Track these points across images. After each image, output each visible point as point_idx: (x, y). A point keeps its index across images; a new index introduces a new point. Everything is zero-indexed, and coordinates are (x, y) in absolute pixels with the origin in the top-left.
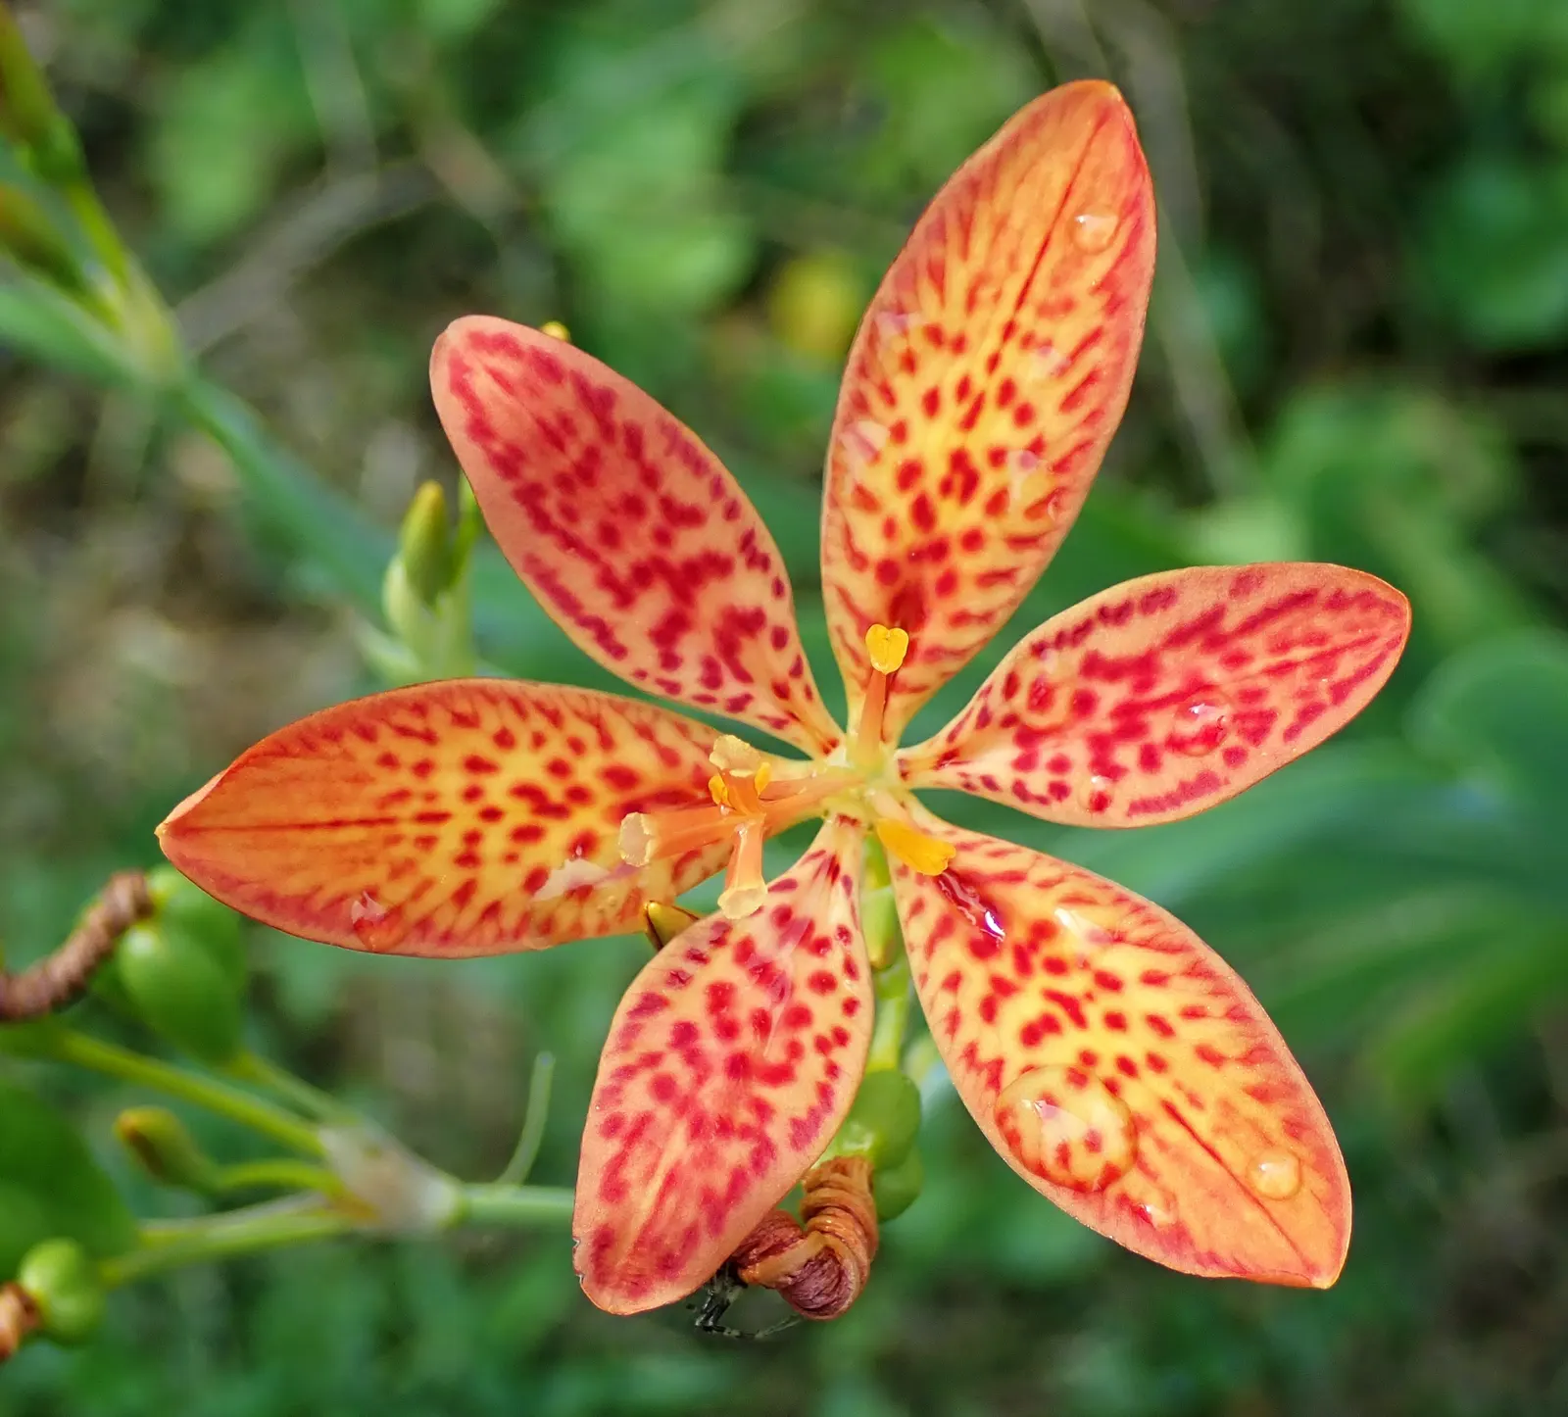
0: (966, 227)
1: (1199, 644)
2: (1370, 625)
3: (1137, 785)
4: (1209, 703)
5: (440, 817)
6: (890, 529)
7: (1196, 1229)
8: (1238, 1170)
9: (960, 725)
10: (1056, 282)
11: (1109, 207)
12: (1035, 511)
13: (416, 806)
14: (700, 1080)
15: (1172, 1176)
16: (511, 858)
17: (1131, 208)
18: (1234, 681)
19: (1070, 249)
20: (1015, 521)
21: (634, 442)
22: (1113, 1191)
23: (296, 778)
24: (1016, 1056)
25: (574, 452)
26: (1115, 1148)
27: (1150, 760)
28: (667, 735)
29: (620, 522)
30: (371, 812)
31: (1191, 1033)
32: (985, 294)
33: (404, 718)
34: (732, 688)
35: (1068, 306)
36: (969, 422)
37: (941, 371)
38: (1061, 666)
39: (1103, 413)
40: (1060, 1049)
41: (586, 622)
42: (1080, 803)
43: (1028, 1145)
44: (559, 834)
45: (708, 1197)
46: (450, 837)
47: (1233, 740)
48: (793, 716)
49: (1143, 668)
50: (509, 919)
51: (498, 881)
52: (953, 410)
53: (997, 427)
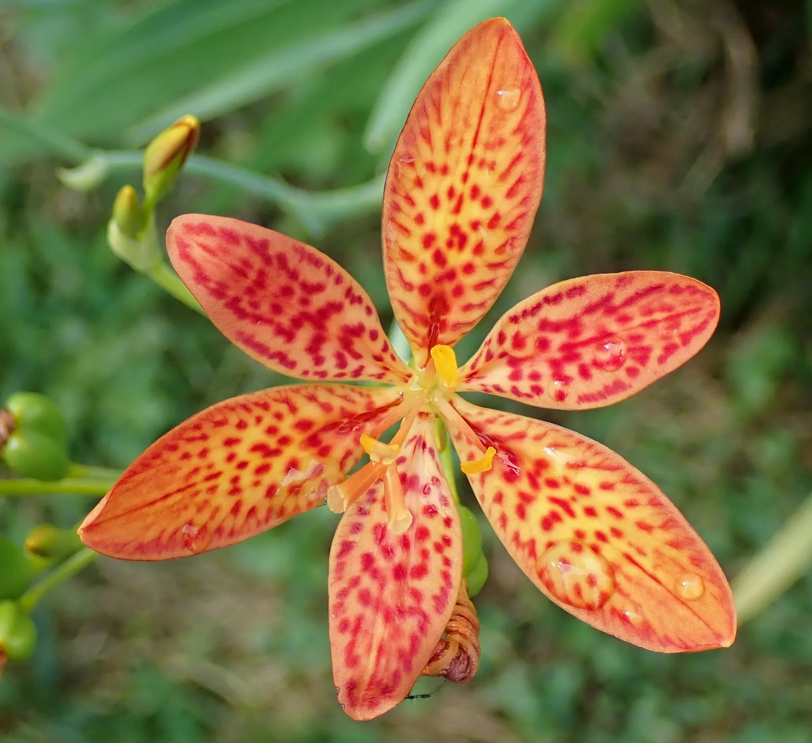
0: (438, 108)
1: (602, 312)
2: (696, 302)
3: (579, 387)
4: (614, 343)
5: (217, 475)
6: (423, 269)
7: (655, 623)
8: (671, 587)
9: (477, 360)
10: (492, 130)
11: (514, 85)
12: (500, 250)
13: (204, 473)
14: (382, 586)
15: (637, 595)
16: (257, 484)
17: (526, 85)
18: (625, 330)
19: (497, 111)
20: (490, 256)
21: (282, 260)
22: (607, 607)
23: (142, 482)
24: (542, 538)
25: (253, 275)
26: (604, 582)
27: (585, 373)
28: (323, 396)
29: (281, 301)
30: (182, 485)
31: (632, 515)
32: (454, 142)
33: (191, 434)
34: (353, 364)
35: (501, 142)
36: (457, 210)
37: (437, 185)
38: (529, 326)
39: (530, 198)
40: (564, 531)
41: (272, 356)
42: (549, 396)
43: (558, 587)
44: (278, 464)
45: (401, 655)
46: (224, 484)
47: (629, 363)
48: (386, 369)
49: (573, 325)
50: (261, 514)
51: (252, 496)
52: (447, 205)
53: (473, 210)
